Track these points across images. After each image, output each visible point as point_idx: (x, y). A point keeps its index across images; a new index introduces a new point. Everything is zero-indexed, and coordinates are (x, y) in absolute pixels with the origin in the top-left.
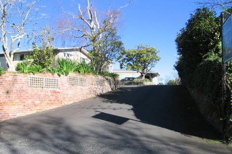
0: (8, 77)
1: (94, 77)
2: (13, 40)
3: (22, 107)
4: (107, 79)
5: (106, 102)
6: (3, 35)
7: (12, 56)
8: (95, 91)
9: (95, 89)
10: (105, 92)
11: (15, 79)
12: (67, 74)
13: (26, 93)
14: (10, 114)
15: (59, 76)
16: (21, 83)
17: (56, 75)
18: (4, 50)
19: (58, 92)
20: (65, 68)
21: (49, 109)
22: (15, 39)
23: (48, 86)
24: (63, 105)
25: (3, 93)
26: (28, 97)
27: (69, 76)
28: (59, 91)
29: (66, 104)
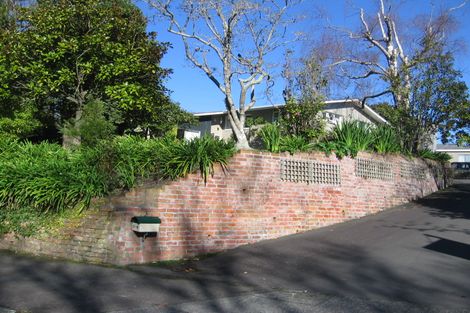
0: (245, 160)
1: (404, 161)
2: (245, 86)
3: (269, 220)
4: (430, 166)
5: (438, 215)
6: (228, 76)
7: (243, 118)
8: (407, 191)
9: (408, 187)
10: (425, 193)
11: (258, 164)
12: (353, 154)
13: (278, 192)
14: (249, 235)
15: (339, 157)
16: (269, 173)
17: (333, 156)
18: (228, 106)
19: (338, 192)
20: (349, 143)
21: (319, 226)
22: (248, 84)
23: (318, 180)
24: (347, 218)
25: (236, 191)
26: (280, 200)
27: (357, 157)
28: (339, 189)
29: (353, 217)
